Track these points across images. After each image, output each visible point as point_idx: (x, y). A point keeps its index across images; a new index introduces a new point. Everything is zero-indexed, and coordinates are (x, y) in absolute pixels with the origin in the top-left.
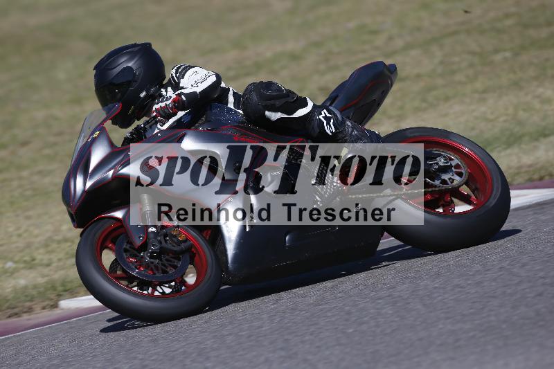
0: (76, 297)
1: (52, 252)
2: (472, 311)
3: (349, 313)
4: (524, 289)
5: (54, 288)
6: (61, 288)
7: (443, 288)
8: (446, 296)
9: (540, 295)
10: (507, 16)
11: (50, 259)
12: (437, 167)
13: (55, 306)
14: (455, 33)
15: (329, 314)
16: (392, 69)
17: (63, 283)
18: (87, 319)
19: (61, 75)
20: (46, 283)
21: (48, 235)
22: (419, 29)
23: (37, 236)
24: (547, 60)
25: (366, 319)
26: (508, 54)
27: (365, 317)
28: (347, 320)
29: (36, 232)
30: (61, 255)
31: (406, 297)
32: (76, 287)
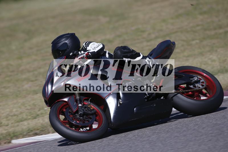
0: (18, 139)
1: (9, 120)
2: (182, 147)
3: (131, 147)
4: (203, 138)
5: (9, 135)
6: (12, 135)
7: (170, 137)
8: (171, 140)
9: (210, 140)
10: (198, 25)
11: (8, 123)
12: (194, 81)
13: (10, 142)
14: (176, 32)
15: (123, 147)
16: (174, 44)
17: (14, 133)
18: (23, 148)
19: (14, 47)
20: (7, 133)
21: (8, 113)
22: (161, 30)
23: (3, 114)
24: (214, 44)
25: (138, 149)
26: (198, 41)
27: (138, 148)
28: (130, 150)
29: (3, 112)
30: (13, 122)
31: (155, 140)
32: (19, 135)
